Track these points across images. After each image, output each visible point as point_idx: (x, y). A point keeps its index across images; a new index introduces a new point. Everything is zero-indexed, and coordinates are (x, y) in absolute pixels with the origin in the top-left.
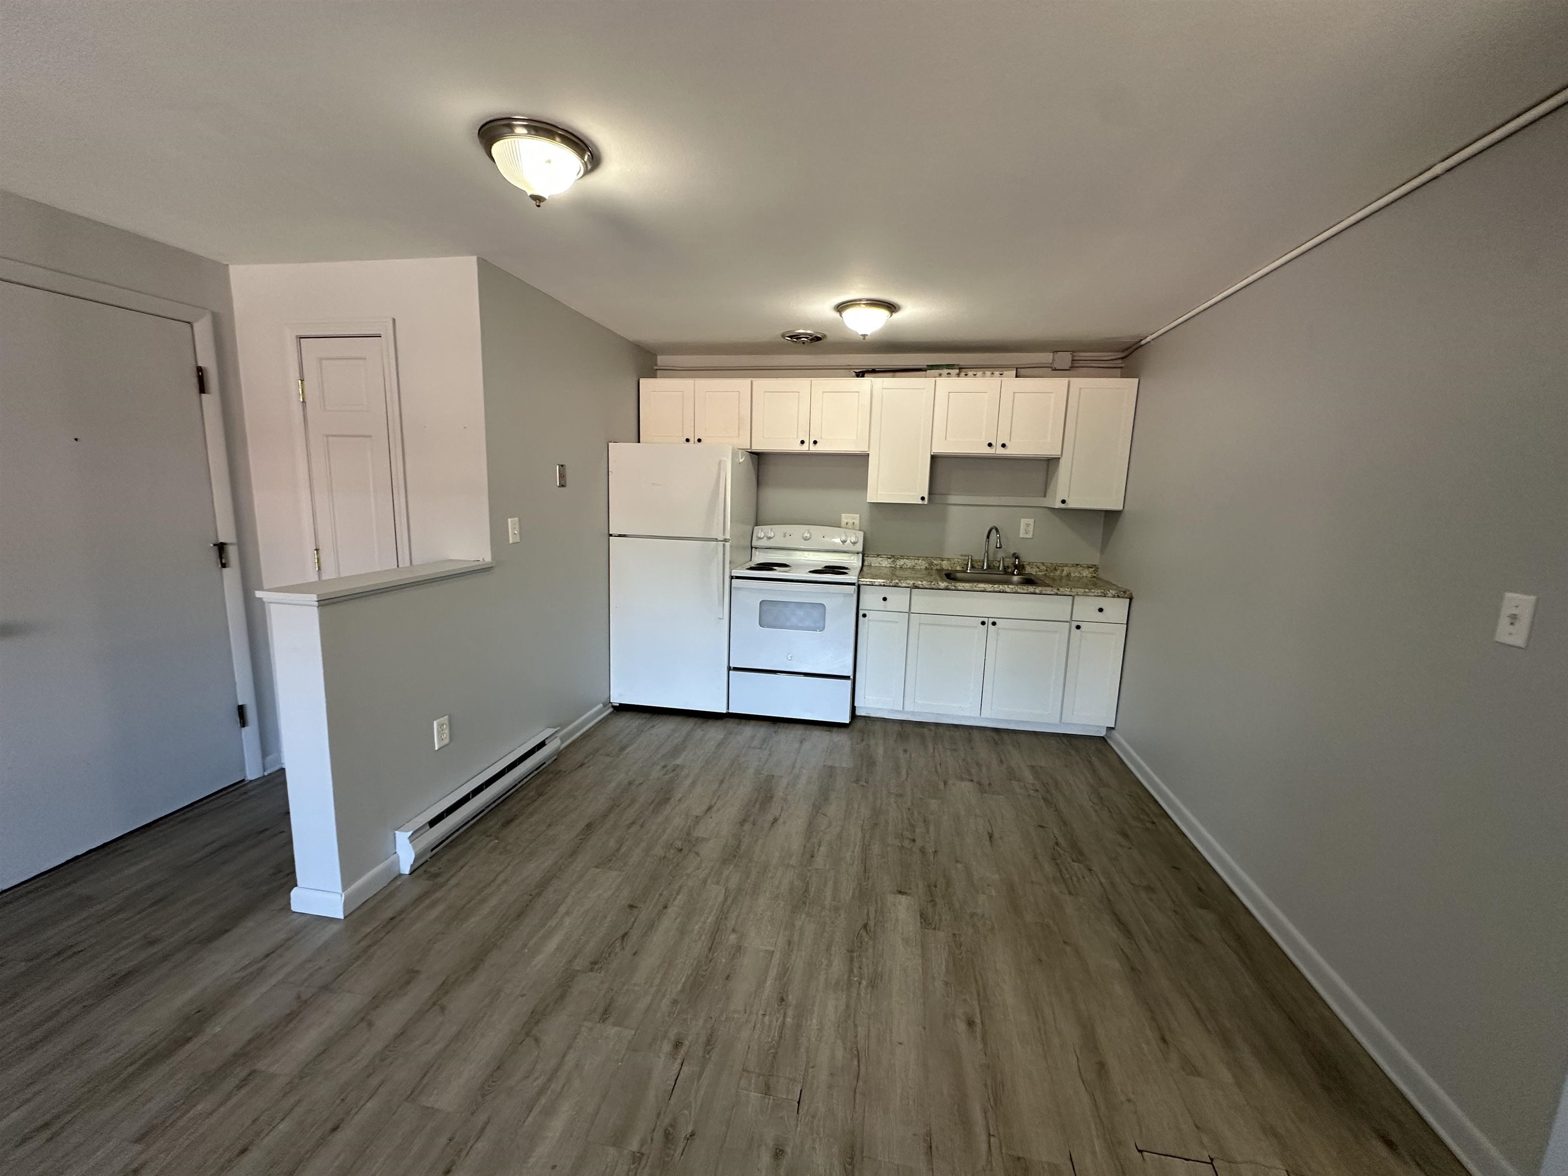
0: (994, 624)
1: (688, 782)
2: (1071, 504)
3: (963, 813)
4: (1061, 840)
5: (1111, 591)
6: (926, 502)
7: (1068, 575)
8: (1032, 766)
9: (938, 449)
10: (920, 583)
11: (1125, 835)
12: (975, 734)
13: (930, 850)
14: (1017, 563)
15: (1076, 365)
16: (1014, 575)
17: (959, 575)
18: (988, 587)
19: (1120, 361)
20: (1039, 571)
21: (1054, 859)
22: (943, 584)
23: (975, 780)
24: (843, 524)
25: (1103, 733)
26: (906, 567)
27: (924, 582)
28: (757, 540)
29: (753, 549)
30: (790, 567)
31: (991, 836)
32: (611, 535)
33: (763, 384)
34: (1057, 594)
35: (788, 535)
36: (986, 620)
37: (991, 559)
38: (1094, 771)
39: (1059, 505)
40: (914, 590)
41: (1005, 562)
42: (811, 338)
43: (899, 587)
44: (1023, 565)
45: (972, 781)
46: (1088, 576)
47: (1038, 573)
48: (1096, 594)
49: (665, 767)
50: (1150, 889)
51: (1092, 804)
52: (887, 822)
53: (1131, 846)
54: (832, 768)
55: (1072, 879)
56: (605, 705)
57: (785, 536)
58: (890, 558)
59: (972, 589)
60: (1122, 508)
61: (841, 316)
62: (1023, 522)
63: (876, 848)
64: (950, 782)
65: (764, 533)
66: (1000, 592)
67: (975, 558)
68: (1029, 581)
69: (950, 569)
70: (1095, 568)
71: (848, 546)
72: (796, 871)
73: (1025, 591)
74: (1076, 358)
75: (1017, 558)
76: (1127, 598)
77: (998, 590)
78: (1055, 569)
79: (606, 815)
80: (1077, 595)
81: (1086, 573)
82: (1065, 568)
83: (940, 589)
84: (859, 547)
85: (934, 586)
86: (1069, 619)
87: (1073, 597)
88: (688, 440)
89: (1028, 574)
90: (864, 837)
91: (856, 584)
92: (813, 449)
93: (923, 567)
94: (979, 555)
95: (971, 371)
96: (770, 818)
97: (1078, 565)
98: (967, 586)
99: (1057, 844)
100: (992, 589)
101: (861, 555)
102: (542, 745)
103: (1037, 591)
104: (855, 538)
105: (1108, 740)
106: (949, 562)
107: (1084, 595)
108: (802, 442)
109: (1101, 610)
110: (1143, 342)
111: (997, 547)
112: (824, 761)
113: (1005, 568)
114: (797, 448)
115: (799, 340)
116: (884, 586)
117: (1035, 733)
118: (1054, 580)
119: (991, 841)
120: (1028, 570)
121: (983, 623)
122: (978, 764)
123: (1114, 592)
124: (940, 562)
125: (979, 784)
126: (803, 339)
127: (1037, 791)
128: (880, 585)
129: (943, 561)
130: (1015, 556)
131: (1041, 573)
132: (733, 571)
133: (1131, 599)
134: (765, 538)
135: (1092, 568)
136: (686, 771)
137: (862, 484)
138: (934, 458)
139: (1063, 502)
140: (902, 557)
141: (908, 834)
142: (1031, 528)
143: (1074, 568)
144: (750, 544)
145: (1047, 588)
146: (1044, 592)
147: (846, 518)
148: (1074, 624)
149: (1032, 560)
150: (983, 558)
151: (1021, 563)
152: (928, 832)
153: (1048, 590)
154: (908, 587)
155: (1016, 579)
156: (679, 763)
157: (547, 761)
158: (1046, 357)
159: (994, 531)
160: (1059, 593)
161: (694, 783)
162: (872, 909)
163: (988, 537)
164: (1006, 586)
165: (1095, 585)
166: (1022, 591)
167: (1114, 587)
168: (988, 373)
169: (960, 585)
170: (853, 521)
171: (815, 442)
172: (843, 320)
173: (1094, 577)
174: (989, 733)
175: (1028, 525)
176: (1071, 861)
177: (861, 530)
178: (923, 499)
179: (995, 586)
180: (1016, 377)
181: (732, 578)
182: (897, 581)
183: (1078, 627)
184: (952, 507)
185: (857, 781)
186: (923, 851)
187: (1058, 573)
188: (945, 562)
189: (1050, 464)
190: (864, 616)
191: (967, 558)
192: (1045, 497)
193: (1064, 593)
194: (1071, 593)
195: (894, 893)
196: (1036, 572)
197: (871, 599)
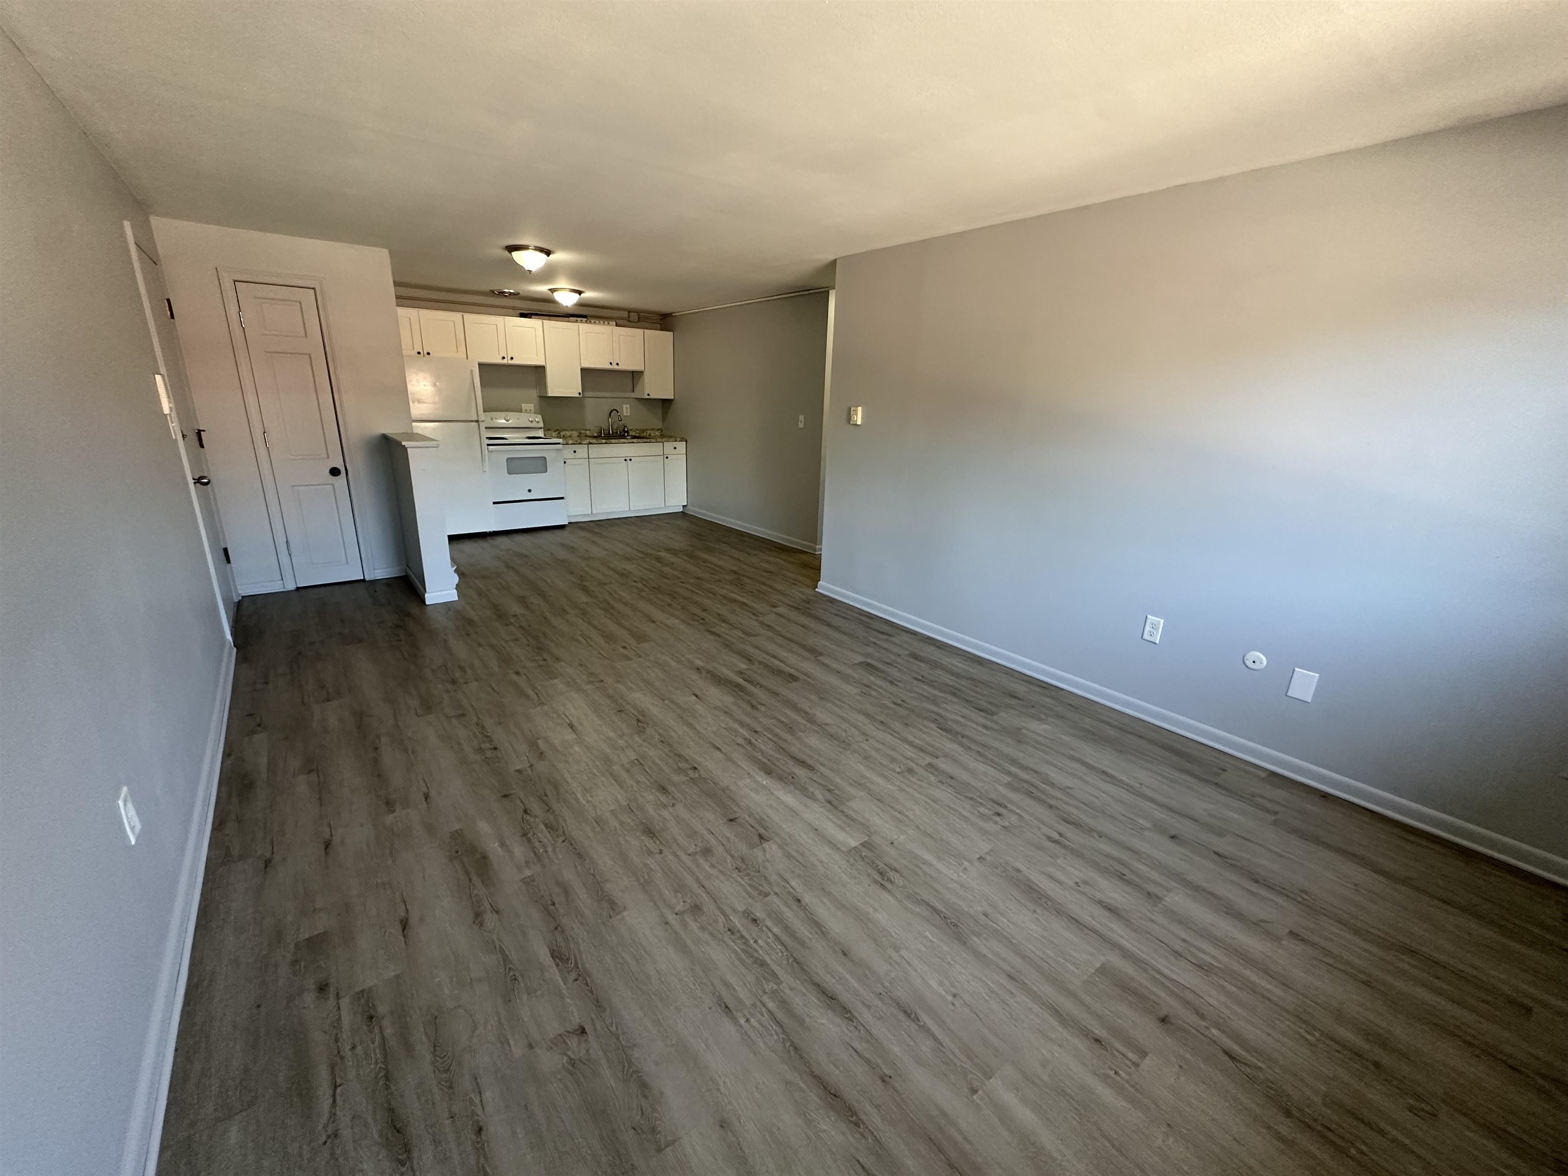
0: (630, 460)
2: (652, 396)
5: (674, 439)
6: (581, 396)
7: (650, 435)
9: (584, 365)
14: (626, 428)
15: (640, 320)
16: (626, 435)
19: (662, 323)
25: (683, 509)
33: (471, 319)
34: (656, 442)
36: (626, 457)
37: (613, 427)
39: (645, 397)
40: (589, 446)
41: (620, 428)
44: (629, 429)
47: (637, 434)
48: (668, 441)
57: (492, 419)
58: (556, 431)
59: (618, 443)
60: (673, 399)
61: (552, 293)
62: (625, 406)
66: (631, 443)
67: (604, 428)
70: (661, 430)
71: (535, 423)
74: (640, 316)
76: (683, 441)
78: (643, 432)
80: (663, 442)
81: (658, 433)
82: (647, 431)
83: (603, 444)
84: (541, 424)
85: (599, 442)
86: (661, 455)
87: (661, 443)
88: (419, 353)
89: (631, 434)
92: (511, 362)
93: (576, 435)
94: (607, 424)
95: (592, 320)
97: (653, 428)
100: (627, 442)
101: (542, 429)
104: (538, 419)
105: (686, 511)
106: (591, 431)
108: (503, 358)
109: (675, 448)
110: (673, 314)
111: (614, 420)
113: (620, 433)
114: (500, 361)
117: (655, 515)
118: (645, 437)
121: (624, 459)
123: (676, 439)
124: (585, 431)
130: (625, 424)
133: (686, 441)
135: (659, 430)
137: (543, 385)
138: (582, 370)
139: (646, 395)
140: (564, 430)
142: (629, 410)
147: (524, 406)
148: (665, 456)
149: (633, 426)
150: (609, 426)
154: (586, 444)
155: (628, 436)
158: (625, 314)
159: (614, 412)
163: (609, 417)
165: (668, 437)
167: (676, 437)
168: (602, 322)
170: (537, 408)
171: (512, 358)
173: (662, 434)
174: (635, 518)
175: (627, 408)
177: (543, 415)
178: (580, 394)
180: (616, 326)
183: (667, 458)
184: (587, 399)
187: (645, 433)
188: (587, 431)
189: (638, 374)
190: (565, 462)
191: (601, 426)
192: (636, 392)
193: (659, 441)
196: (635, 434)
197: (567, 452)
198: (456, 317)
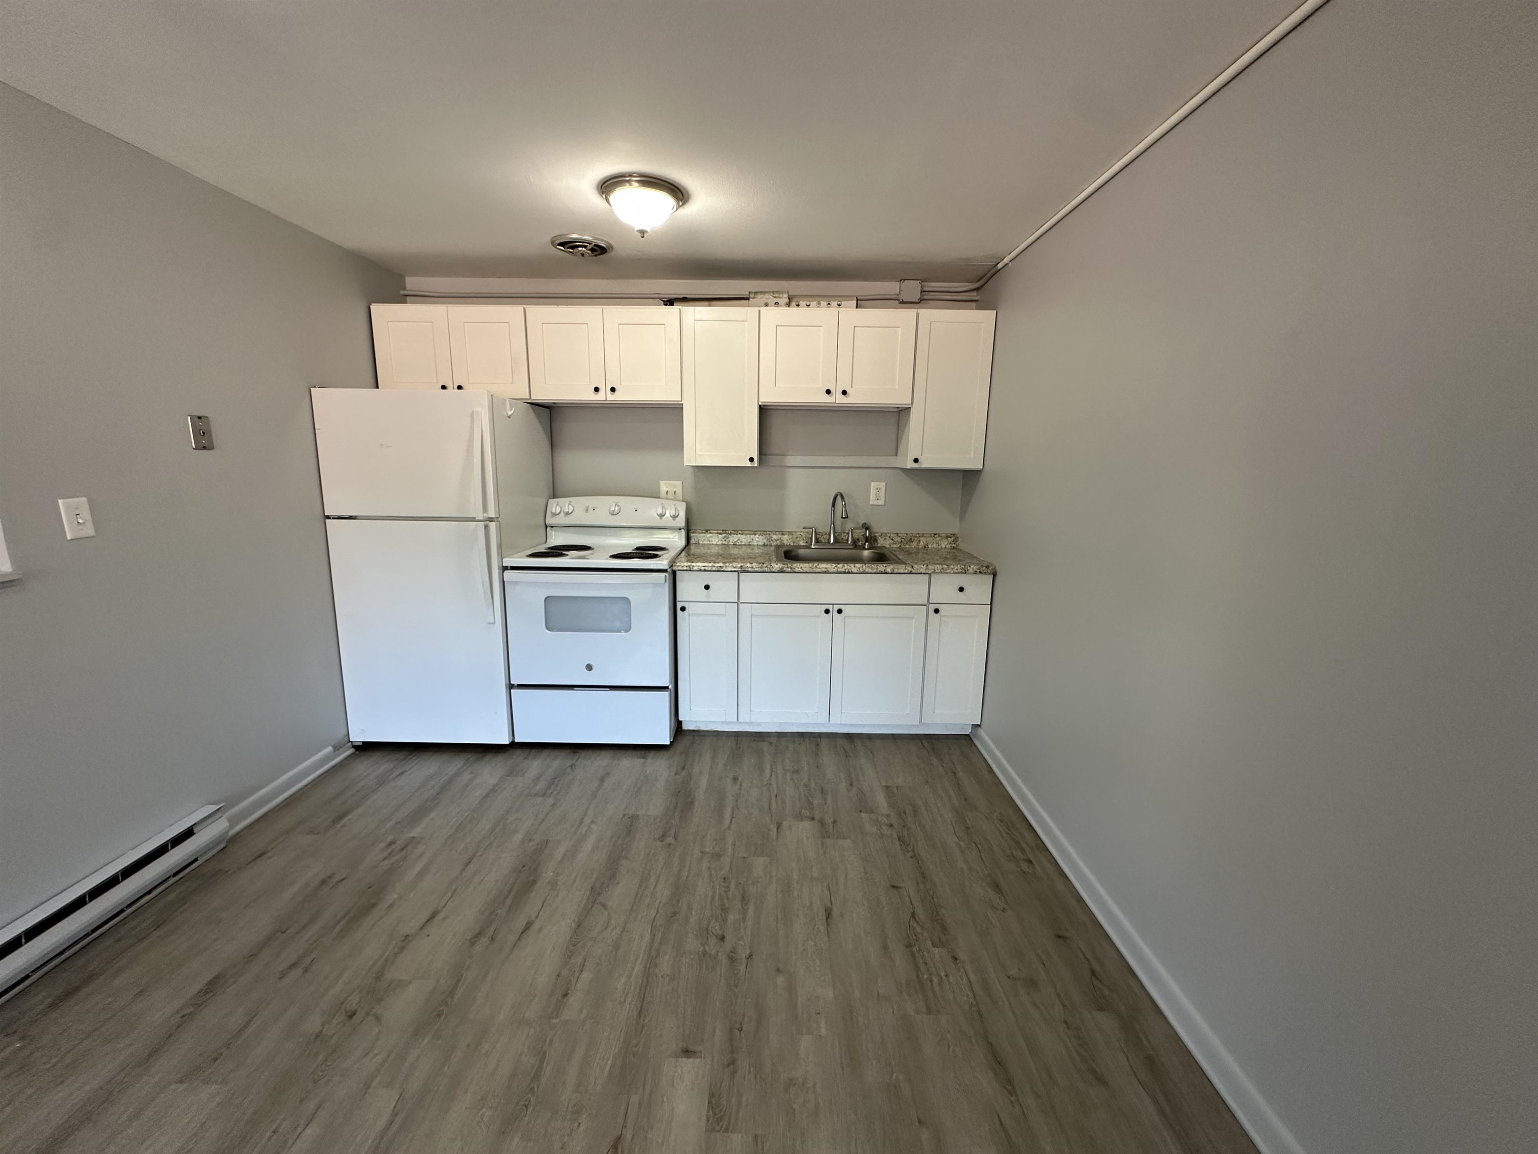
0: (840, 611)
1: (418, 868)
2: (925, 464)
3: (795, 876)
4: (920, 911)
5: (972, 566)
6: (756, 464)
7: (925, 547)
8: (887, 787)
9: (766, 399)
10: (749, 565)
11: (997, 887)
12: (824, 744)
13: (743, 954)
14: (868, 535)
15: (926, 297)
16: (865, 549)
17: (802, 552)
18: (831, 567)
19: (974, 294)
20: (893, 544)
21: (909, 946)
22: (777, 566)
23: (817, 817)
24: (663, 494)
25: (968, 731)
26: (740, 543)
27: (754, 564)
28: (552, 517)
29: (548, 529)
30: (593, 549)
31: (829, 914)
32: (328, 517)
33: (539, 313)
34: (911, 573)
35: (591, 510)
36: (830, 607)
37: (838, 529)
38: (959, 786)
39: (911, 465)
40: (741, 574)
41: (854, 534)
42: (590, 247)
43: (723, 571)
44: (875, 536)
45: (813, 819)
46: (947, 547)
47: (892, 546)
48: (955, 571)
49: (392, 843)
50: (1032, 983)
51: (956, 840)
52: (690, 908)
53: (1006, 907)
54: (634, 818)
55: (931, 981)
56: (337, 748)
57: (587, 511)
58: (721, 534)
59: (811, 571)
60: (982, 468)
61: (607, 200)
62: (874, 485)
63: (665, 964)
64: (785, 824)
65: (561, 508)
66: (845, 573)
67: (821, 530)
68: (881, 557)
69: (792, 544)
70: (955, 537)
71: (667, 521)
72: (532, 1031)
73: (875, 571)
74: (926, 289)
75: (867, 529)
76: (990, 574)
77: (843, 570)
78: (911, 541)
79: (256, 955)
80: (934, 572)
81: (945, 544)
82: (922, 539)
83: (774, 572)
84: (681, 522)
85: (766, 569)
86: (926, 602)
87: (930, 575)
88: (444, 387)
89: (882, 547)
90: (652, 941)
91: (669, 570)
92: (611, 397)
93: (760, 544)
94: (824, 527)
95: (803, 301)
96: (521, 923)
97: (935, 534)
98: (806, 566)
99: (913, 915)
100: (835, 570)
101: (683, 532)
102: (188, 833)
103: (889, 570)
104: (676, 512)
105: (974, 740)
106: (791, 536)
107: (941, 573)
108: (597, 390)
109: (961, 589)
110: (1000, 266)
111: (842, 518)
112: (624, 810)
113: (855, 542)
114: (588, 396)
115: (576, 250)
116: (705, 570)
117: (894, 737)
118: (909, 553)
119: (828, 925)
120: (881, 542)
121: (827, 611)
122: (822, 791)
123: (975, 568)
124: (780, 536)
125: (822, 823)
126: (580, 249)
127: (891, 826)
128: (701, 570)
129: (783, 534)
130: (866, 527)
131: (895, 546)
132: (504, 560)
133: (995, 575)
134: (562, 514)
135: (951, 538)
136: (421, 848)
137: (677, 444)
138: (763, 410)
139: (916, 460)
141: (715, 927)
142: (883, 493)
143: (931, 538)
144: (543, 521)
145: (900, 566)
146: (896, 571)
147: (664, 487)
148: (932, 607)
149: (884, 530)
150: (829, 531)
151: (873, 535)
152: (744, 920)
153: (901, 568)
154: (735, 571)
155: (866, 553)
156: (415, 835)
157: (201, 856)
158: (891, 287)
159: (839, 498)
160: (913, 571)
161: (425, 871)
162: (635, 1099)
163: (833, 505)
164: (852, 565)
165: (956, 559)
166: (870, 571)
167: (975, 561)
168: (824, 303)
169: (798, 566)
170: (675, 490)
171: (613, 390)
172: (612, 209)
173: (954, 548)
174: (840, 742)
175: (878, 490)
176: (931, 945)
177: (683, 501)
178: (751, 460)
179: (840, 566)
180: (857, 308)
181: (505, 568)
182: (721, 564)
183: (937, 611)
184: (790, 470)
185: (664, 836)
186: (732, 958)
187: (914, 544)
188: (786, 537)
189: (901, 413)
190: (683, 609)
191: (811, 530)
192: (897, 456)
193: (919, 572)
194: (928, 571)
195: (676, 1057)
196: (890, 544)
197: (688, 588)
198: (512, 313)
